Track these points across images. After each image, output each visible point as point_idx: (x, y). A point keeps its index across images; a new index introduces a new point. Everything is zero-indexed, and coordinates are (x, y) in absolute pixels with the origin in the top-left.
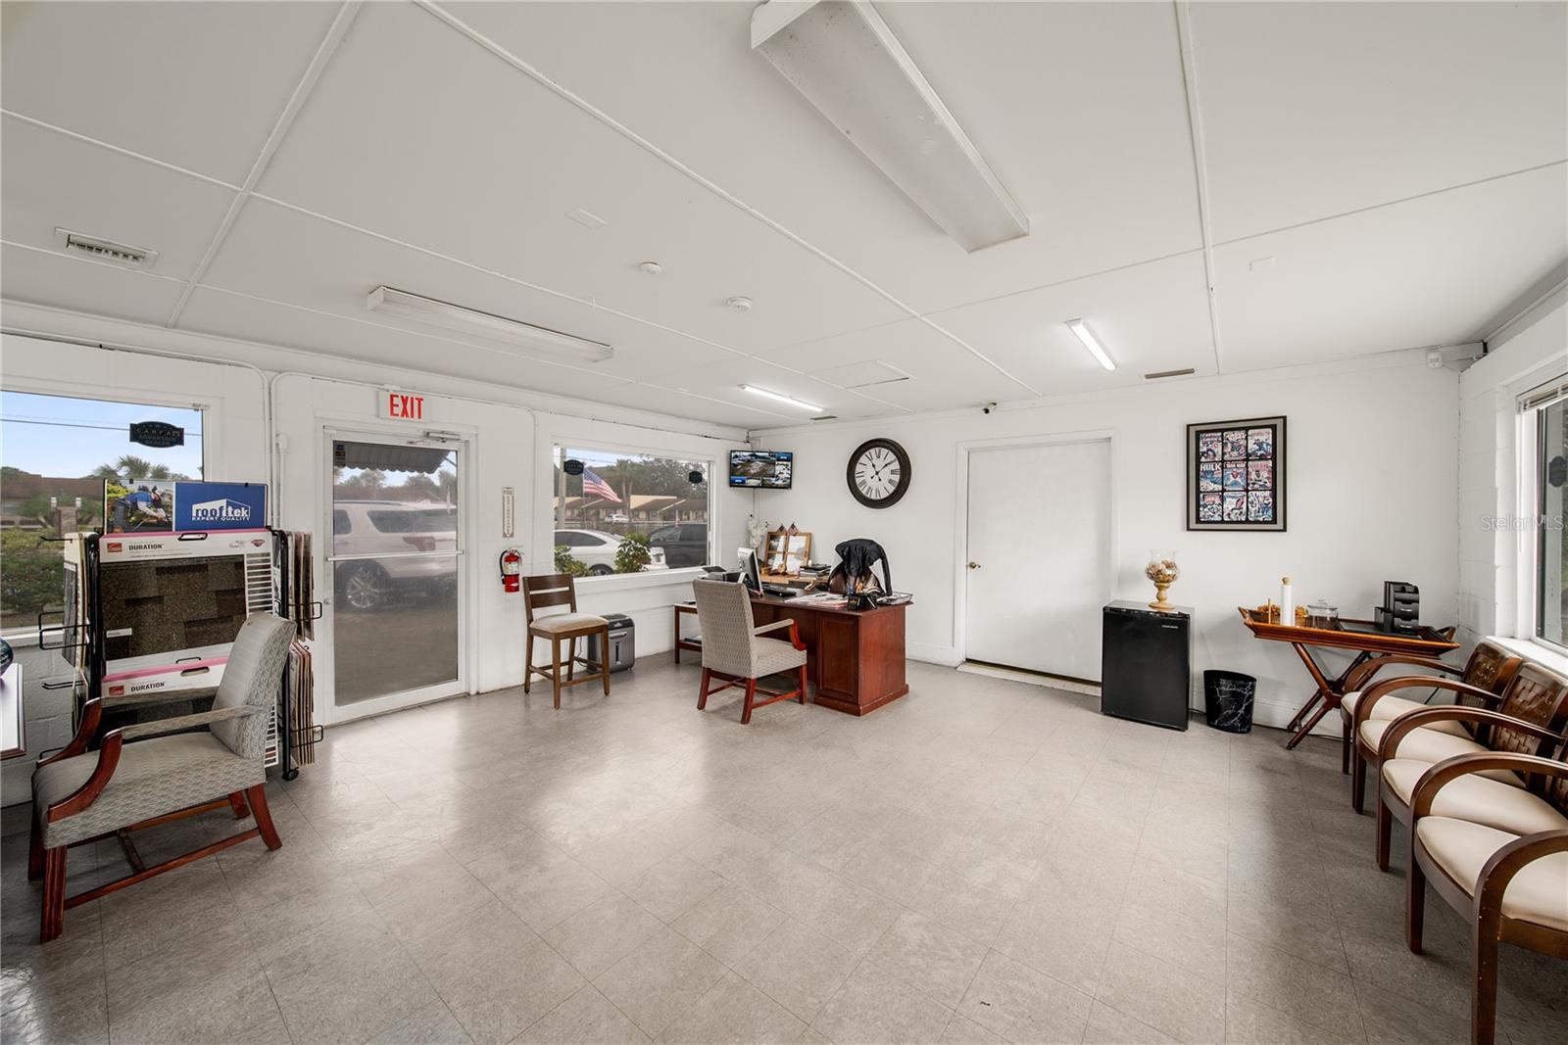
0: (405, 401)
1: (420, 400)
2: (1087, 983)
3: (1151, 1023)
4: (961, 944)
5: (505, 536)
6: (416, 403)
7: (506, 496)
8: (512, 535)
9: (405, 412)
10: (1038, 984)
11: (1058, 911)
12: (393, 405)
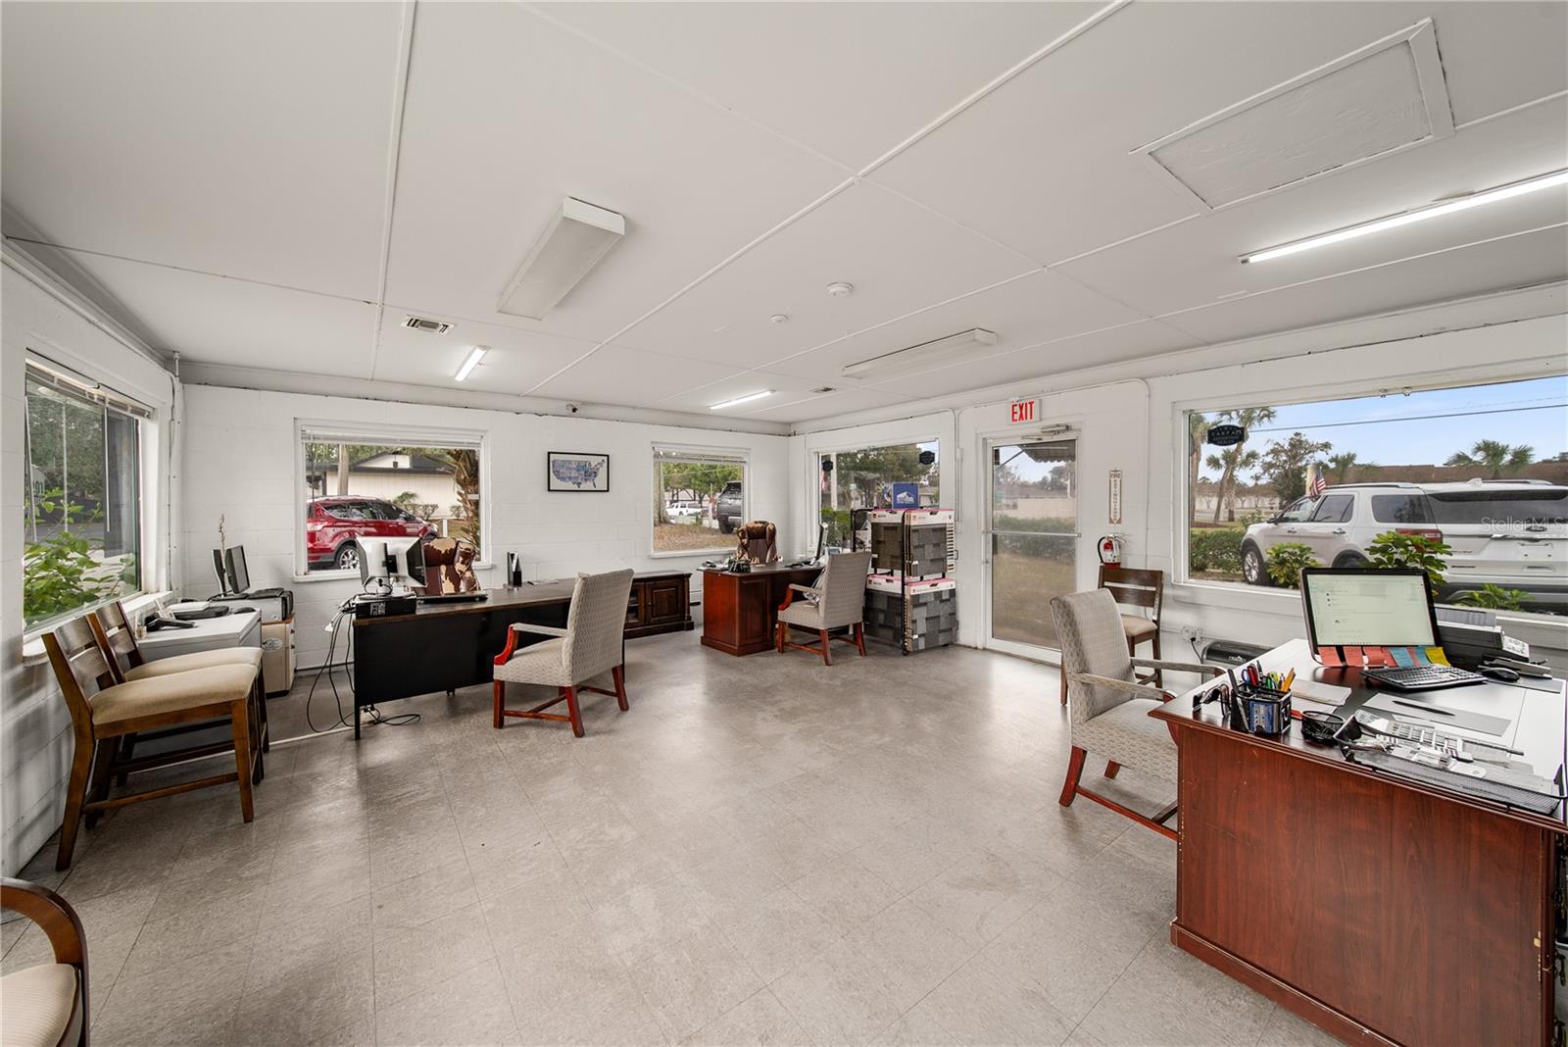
0: (1021, 408)
1: (1031, 403)
2: (491, 906)
3: (433, 923)
4: (586, 852)
5: (1111, 522)
6: (1029, 405)
7: (1113, 480)
8: (1119, 522)
9: (1021, 416)
10: (520, 876)
11: (557, 935)
12: (1014, 413)
